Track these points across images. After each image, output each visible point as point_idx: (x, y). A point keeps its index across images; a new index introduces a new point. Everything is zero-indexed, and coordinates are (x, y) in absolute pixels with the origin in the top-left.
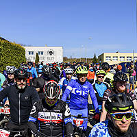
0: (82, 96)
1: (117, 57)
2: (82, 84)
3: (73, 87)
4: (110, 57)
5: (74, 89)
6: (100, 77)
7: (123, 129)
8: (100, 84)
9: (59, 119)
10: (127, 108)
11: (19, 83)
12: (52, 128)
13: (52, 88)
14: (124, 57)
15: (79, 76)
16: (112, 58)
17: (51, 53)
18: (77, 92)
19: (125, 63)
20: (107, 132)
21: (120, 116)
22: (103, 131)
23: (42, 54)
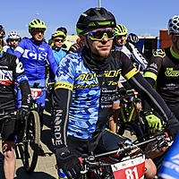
3: (25, 48)
6: (58, 41)
8: (58, 51)
9: (7, 79)
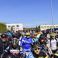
0: (28, 43)
1: (46, 27)
2: (28, 39)
4: (43, 27)
5: (25, 41)
7: (37, 54)
10: (38, 46)
11: (3, 39)
12: (16, 56)
13: (15, 41)
14: (49, 27)
15: (27, 36)
16: (44, 27)
17: (18, 26)
18: (26, 42)
19: (49, 29)
20: (32, 55)
21: (36, 49)
22: (31, 55)
23: (14, 27)
